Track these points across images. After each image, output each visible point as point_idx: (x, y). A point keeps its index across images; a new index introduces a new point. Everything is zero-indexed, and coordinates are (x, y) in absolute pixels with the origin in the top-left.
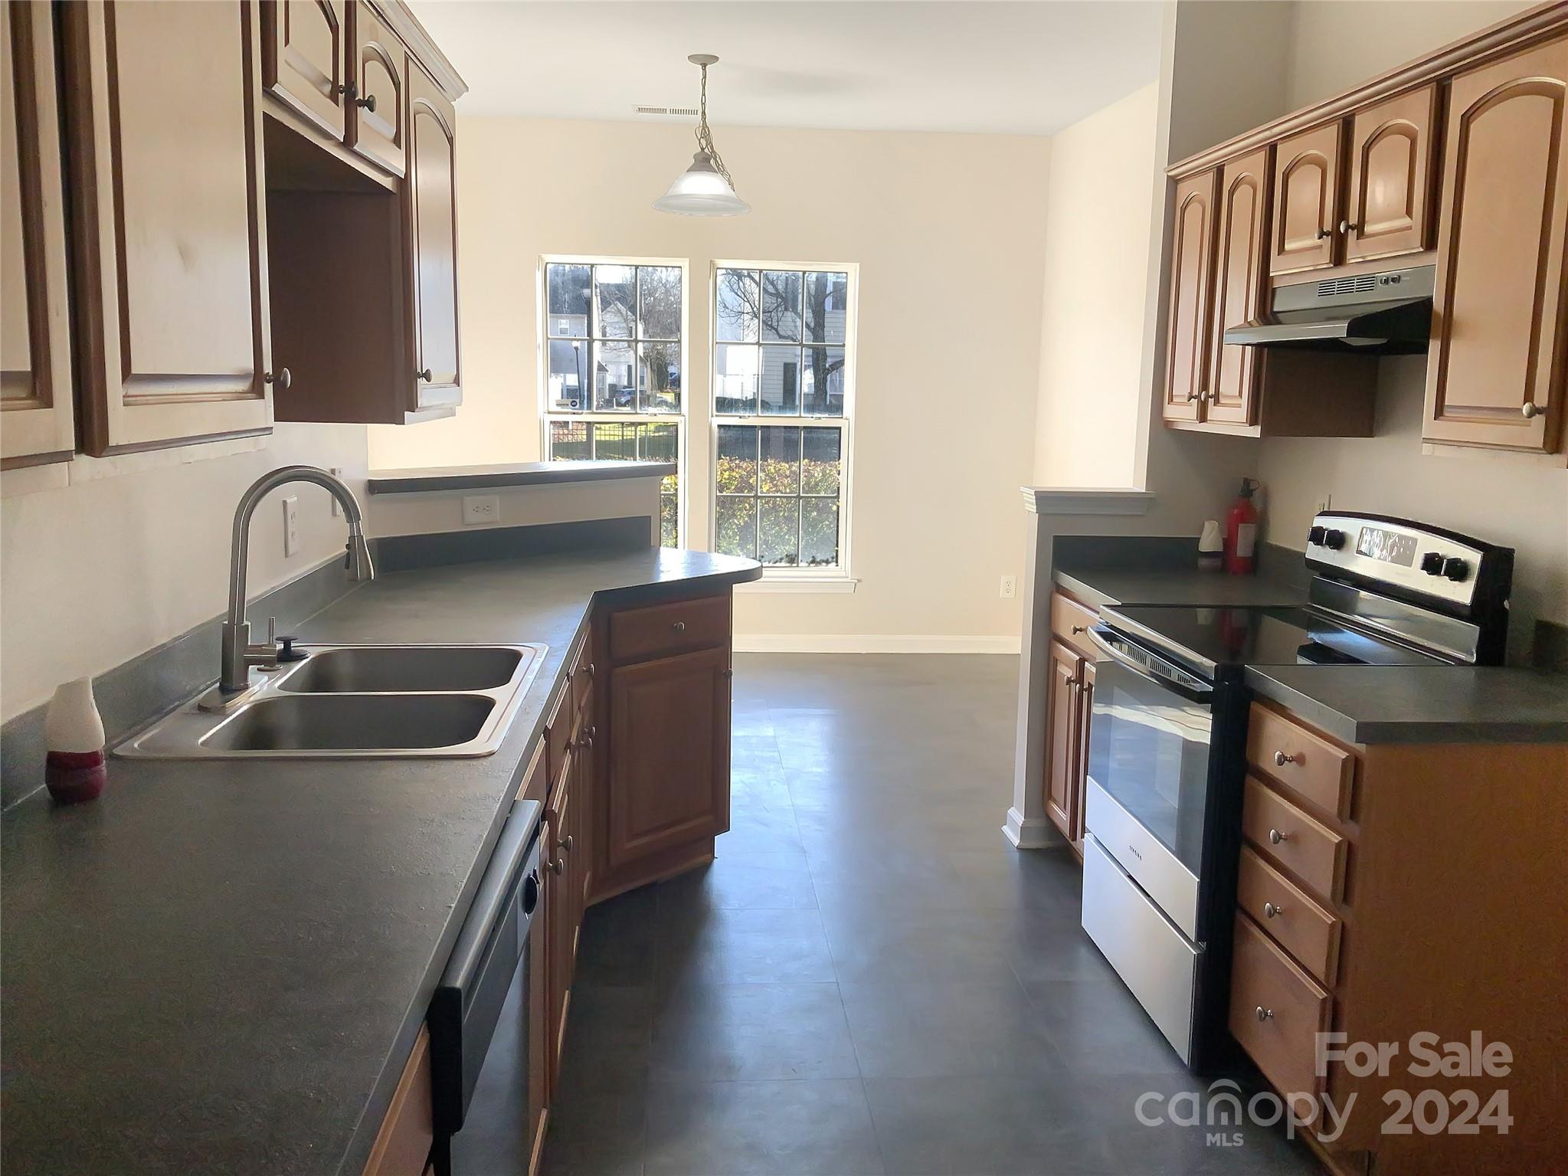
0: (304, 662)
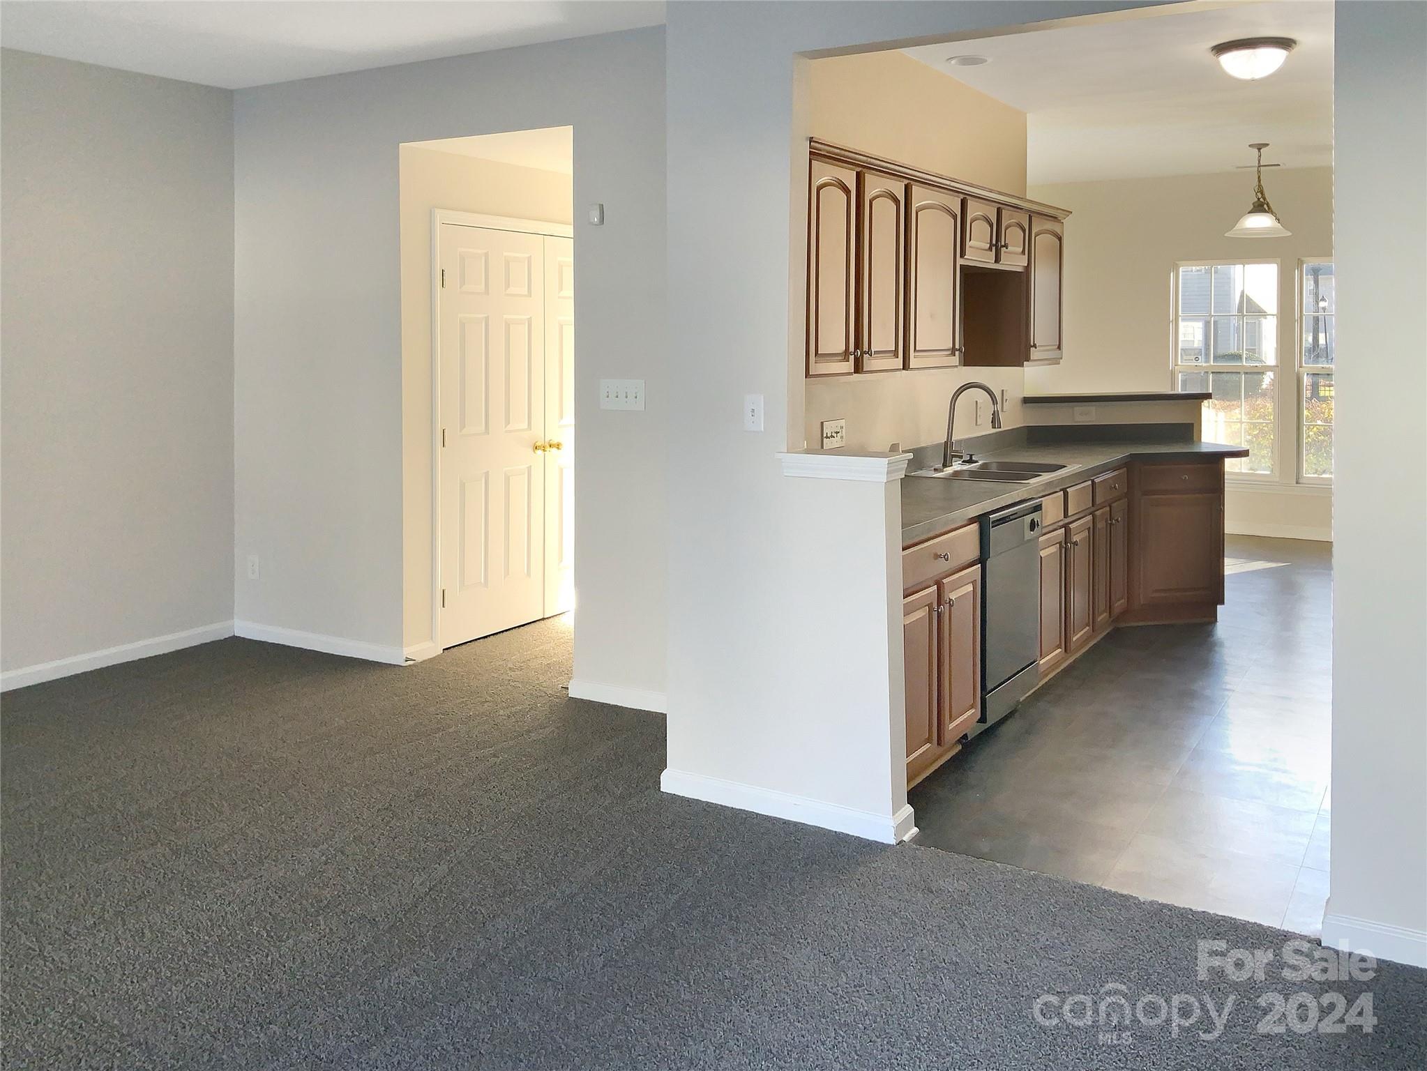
0: (977, 464)
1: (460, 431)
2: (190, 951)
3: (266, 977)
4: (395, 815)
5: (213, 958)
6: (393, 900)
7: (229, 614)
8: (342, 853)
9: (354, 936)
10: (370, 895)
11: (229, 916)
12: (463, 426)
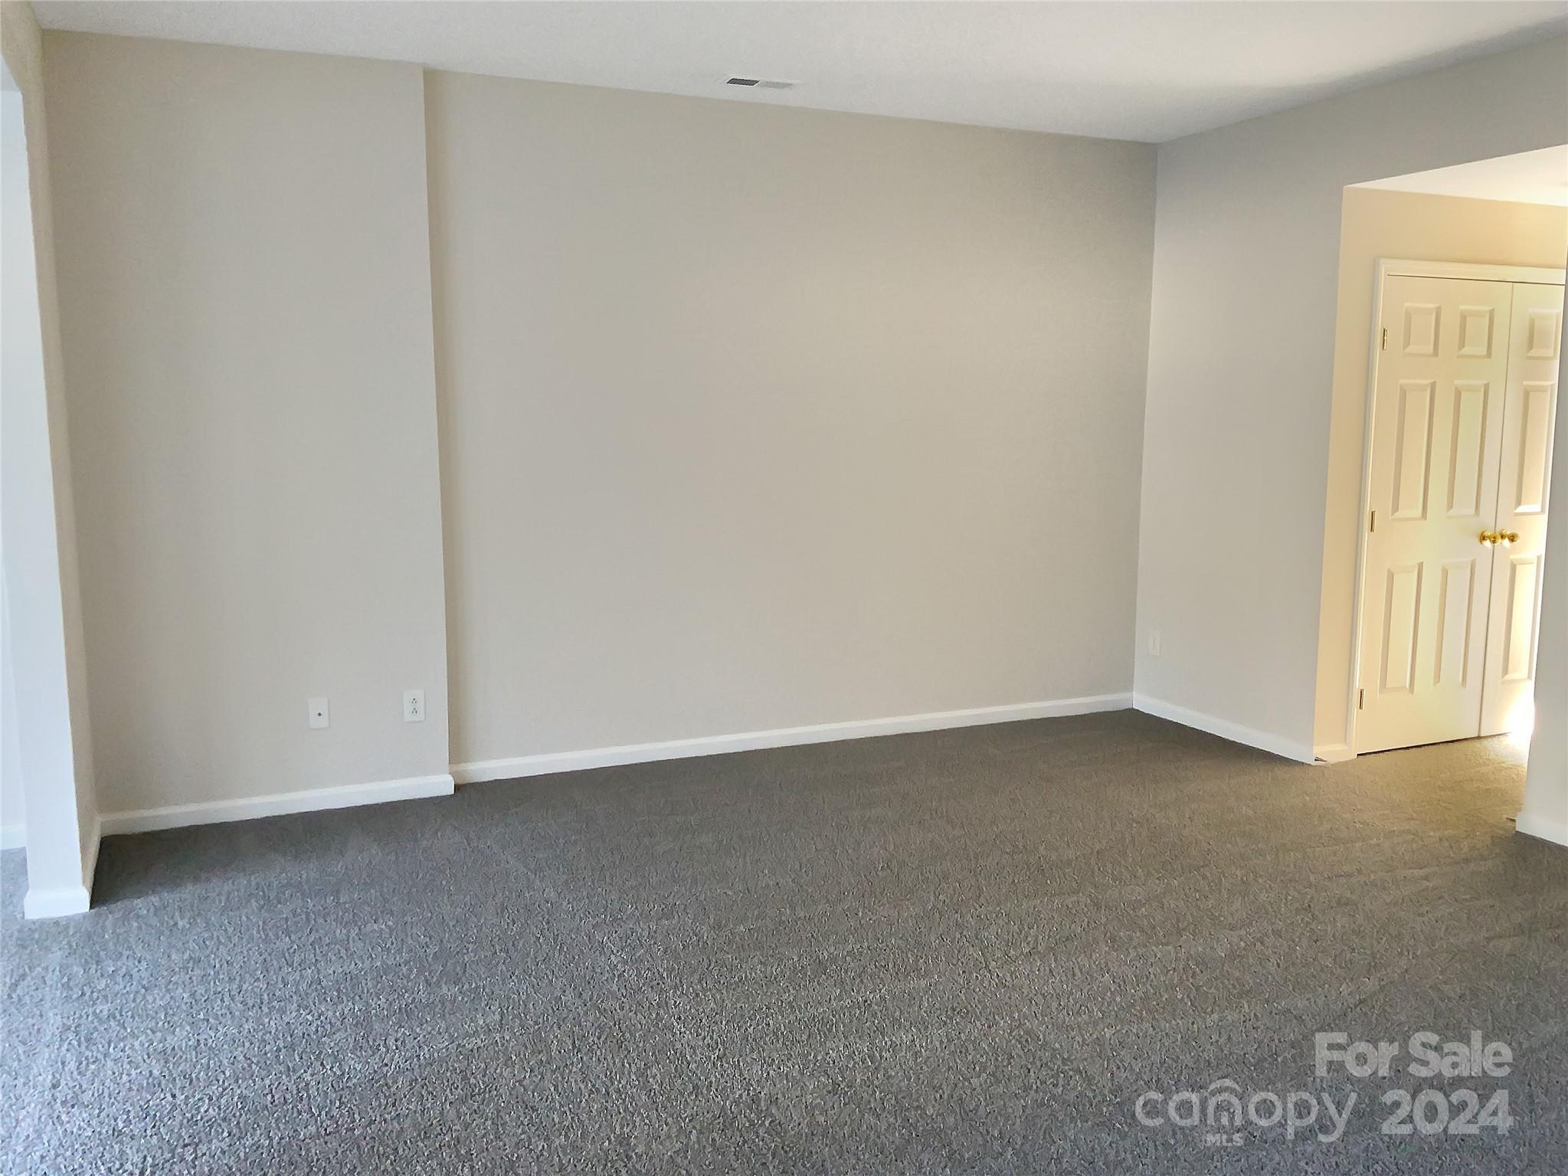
1: (1392, 514)
2: (1118, 999)
3: (1194, 1044)
4: (1314, 917)
5: (1141, 1012)
6: (1320, 1003)
7: (1128, 686)
8: (1262, 943)
9: (1280, 1028)
10: (1295, 992)
11: (1152, 976)
12: (1396, 508)
